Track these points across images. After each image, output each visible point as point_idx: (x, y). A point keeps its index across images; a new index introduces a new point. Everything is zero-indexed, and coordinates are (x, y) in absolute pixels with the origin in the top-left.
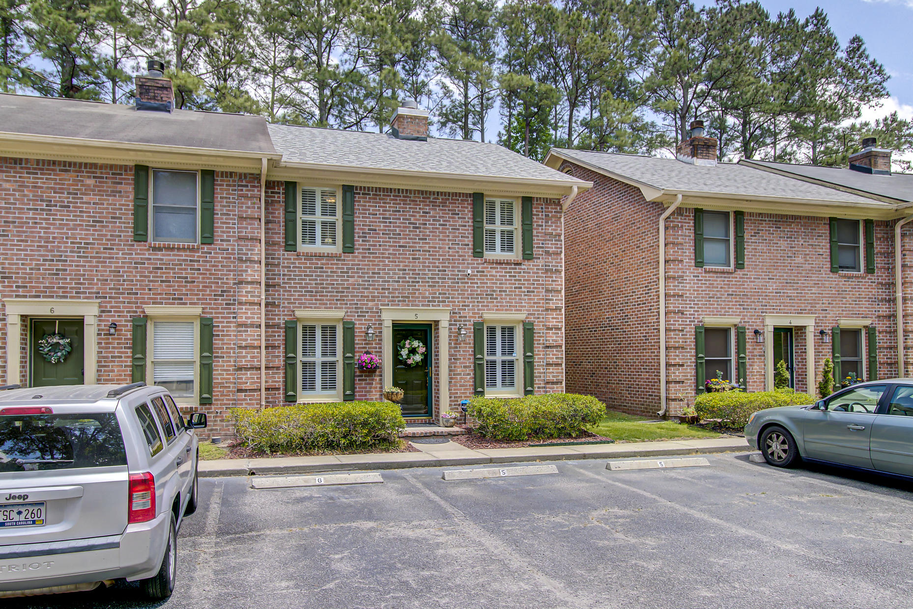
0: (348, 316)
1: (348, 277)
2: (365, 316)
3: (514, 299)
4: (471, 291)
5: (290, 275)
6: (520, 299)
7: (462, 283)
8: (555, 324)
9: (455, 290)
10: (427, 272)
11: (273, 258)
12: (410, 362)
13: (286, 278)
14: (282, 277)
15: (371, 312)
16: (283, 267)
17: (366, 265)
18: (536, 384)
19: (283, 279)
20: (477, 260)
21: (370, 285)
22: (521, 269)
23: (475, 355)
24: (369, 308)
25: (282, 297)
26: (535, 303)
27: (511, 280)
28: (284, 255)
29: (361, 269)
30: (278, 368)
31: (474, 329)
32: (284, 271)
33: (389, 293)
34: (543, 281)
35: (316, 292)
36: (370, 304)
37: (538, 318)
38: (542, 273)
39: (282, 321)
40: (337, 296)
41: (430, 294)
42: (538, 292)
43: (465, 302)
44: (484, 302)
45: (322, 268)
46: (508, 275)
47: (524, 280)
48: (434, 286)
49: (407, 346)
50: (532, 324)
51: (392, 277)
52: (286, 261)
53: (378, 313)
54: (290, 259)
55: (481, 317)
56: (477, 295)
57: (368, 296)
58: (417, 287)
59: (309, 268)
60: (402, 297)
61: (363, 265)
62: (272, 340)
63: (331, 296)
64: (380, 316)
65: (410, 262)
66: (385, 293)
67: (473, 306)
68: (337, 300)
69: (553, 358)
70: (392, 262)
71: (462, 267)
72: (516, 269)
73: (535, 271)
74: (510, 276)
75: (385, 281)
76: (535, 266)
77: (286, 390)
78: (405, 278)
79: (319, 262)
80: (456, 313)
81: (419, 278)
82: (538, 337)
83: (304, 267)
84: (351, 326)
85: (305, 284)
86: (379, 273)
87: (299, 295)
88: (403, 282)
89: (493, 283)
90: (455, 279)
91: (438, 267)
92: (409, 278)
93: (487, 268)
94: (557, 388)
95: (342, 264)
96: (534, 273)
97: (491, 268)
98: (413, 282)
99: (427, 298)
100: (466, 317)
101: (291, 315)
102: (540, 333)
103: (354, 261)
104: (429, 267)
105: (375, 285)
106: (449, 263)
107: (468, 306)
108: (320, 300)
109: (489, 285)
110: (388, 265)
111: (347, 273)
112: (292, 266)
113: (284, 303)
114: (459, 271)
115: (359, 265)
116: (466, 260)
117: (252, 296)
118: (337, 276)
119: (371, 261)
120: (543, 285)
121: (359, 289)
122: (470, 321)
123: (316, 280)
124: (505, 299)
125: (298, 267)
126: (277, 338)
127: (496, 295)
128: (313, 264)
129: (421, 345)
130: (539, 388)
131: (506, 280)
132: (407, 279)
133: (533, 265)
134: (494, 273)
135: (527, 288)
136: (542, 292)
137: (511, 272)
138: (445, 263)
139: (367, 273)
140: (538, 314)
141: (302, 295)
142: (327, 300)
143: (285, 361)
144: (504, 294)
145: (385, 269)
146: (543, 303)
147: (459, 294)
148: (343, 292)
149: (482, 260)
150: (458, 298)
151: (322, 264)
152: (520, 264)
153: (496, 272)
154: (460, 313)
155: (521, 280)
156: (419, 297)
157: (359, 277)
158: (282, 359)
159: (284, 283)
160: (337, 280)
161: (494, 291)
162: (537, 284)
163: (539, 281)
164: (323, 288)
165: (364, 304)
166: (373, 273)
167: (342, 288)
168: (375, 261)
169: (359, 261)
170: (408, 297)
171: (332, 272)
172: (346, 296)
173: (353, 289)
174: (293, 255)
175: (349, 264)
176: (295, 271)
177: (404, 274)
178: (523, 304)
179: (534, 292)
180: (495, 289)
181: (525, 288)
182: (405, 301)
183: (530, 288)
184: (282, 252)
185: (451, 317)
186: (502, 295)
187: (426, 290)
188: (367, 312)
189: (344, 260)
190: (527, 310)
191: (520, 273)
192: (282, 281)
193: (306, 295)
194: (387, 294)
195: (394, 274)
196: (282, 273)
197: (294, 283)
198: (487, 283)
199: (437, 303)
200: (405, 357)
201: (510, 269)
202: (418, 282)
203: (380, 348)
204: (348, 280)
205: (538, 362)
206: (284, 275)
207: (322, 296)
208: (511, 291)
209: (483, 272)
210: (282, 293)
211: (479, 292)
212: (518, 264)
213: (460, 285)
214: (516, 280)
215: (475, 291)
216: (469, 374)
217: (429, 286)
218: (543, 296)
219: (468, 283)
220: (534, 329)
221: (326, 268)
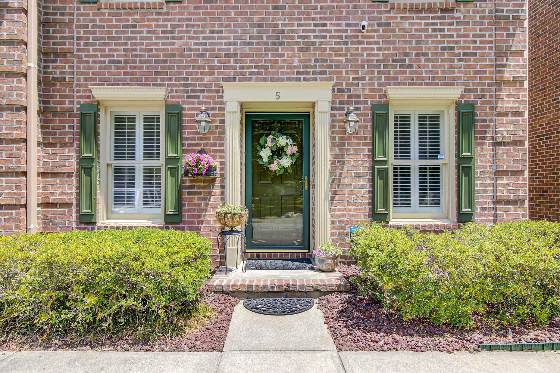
0: (173, 97)
1: (173, 38)
2: (198, 97)
3: (440, 66)
4: (368, 55)
5: (88, 39)
6: (451, 67)
7: (353, 43)
8: (512, 105)
9: (340, 55)
10: (296, 28)
11: (62, 14)
12: (274, 167)
13: (82, 42)
14: (76, 41)
15: (208, 91)
16: (77, 27)
17: (200, 20)
18: (478, 203)
19: (78, 44)
20: (378, 6)
21: (207, 50)
22: (453, 18)
23: (373, 156)
24: (206, 85)
25: (75, 70)
26: (476, 72)
27: (436, 36)
28: (79, 9)
29: (193, 26)
30: (70, 175)
31: (373, 115)
32: (79, 32)
33: (236, 62)
34: (490, 36)
35: (126, 62)
36: (207, 79)
37: (483, 96)
38: (489, 24)
39: (76, 106)
40: (157, 68)
41: (300, 61)
42: (482, 55)
43: (357, 73)
44: (389, 73)
45: (135, 26)
46: (430, 28)
47: (458, 36)
48: (308, 49)
49: (269, 143)
50: (472, 105)
51: (240, 38)
52: (82, 18)
53: (218, 91)
54: (88, 15)
55: (385, 96)
56: (378, 61)
57: (204, 67)
58: (280, 52)
59: (116, 26)
60: (256, 67)
61: (196, 20)
62: (60, 134)
63: (148, 68)
64: (222, 97)
65: (269, 14)
66: (229, 62)
67: (371, 79)
68: (157, 74)
69: (509, 161)
70: (241, 14)
71: (354, 19)
72: (444, 18)
73: (478, 20)
74: (434, 30)
75: (230, 44)
76: (478, 12)
77: (78, 206)
78: (262, 38)
79: (130, 18)
80: (343, 91)
81: (283, 37)
82: (482, 127)
83: (109, 26)
84: (176, 112)
85: (110, 50)
86: (221, 32)
87: (100, 68)
88: (258, 44)
89: (406, 42)
90: (341, 37)
91: (313, 19)
92: (268, 37)
93: (396, 18)
94: (515, 210)
95: (165, 20)
96: (475, 24)
97: (402, 18)
98: (274, 44)
99: (295, 67)
100: (359, 96)
101: (89, 97)
102: (485, 121)
103: (183, 14)
104: (300, 19)
105: (213, 50)
106: (331, 13)
107: (363, 79)
108: (132, 74)
109: (397, 45)
110: (234, 19)
111: (172, 32)
112: (90, 24)
113: (78, 80)
114: (348, 25)
115: (190, 20)
116: (360, 7)
117: (9, 62)
118: (157, 38)
119: (208, 14)
120: (491, 42)
121: (190, 56)
122: (366, 102)
123: (126, 44)
124: (424, 66)
125: (100, 26)
126: (67, 130)
127: (410, 60)
128: (120, 20)
129: (290, 141)
130: (483, 209)
131: (427, 36)
132: (265, 40)
133: (474, 12)
134: (407, 26)
135: (464, 48)
136: (488, 54)
137: (435, 24)
138: (325, 13)
139: (202, 32)
140: (482, 90)
141: (105, 68)
142: (142, 74)
143: (78, 164)
144: (423, 58)
145: (229, 26)
146: (491, 73)
147: (347, 61)
148: (165, 62)
149: (386, 6)
150: (347, 67)
151: (135, 20)
152: (452, 11)
153: (410, 24)
154: (349, 90)
155: (452, 36)
156: (282, 67)
157: (190, 38)
158: (74, 161)
159: (79, 50)
160: (156, 44)
161: (406, 55)
162: (481, 42)
163: (484, 36)
164: (136, 56)
165: (198, 79)
166: (212, 32)
167: (165, 56)
168: (214, 14)
169: (190, 14)
170: (266, 67)
171: (148, 32)
172: (169, 68)
173: (181, 56)
174: (91, 9)
175: (174, 20)
176: (95, 32)
177: (259, 32)
178: (457, 75)
179: (475, 54)
180: (408, 51)
181: (459, 48)
182: (259, 73)
183: (469, 48)
184: (76, 5)
185: (334, 97)
186: (420, 61)
187: (294, 56)
188: (202, 91)
189: (167, 14)
190: (463, 84)
191: (451, 24)
192: (76, 47)
193: (110, 68)
194: (232, 64)
195: (244, 32)
196: (76, 35)
197: (94, 50)
198: (394, 43)
199: (311, 76)
200: (265, 160)
201: (434, 18)
202: (282, 44)
203: (222, 145)
204: (173, 44)
205: (482, 167)
206: (79, 38)
207: (135, 68)
208: (436, 54)
209: (388, 25)
210: (75, 65)
211: (381, 57)
212: (446, 10)
213: (349, 46)
214: (444, 36)
215: (373, 55)
216: (363, 186)
217: (300, 49)
218: (491, 60)
219: (361, 43)
220: (474, 114)
221: (141, 26)
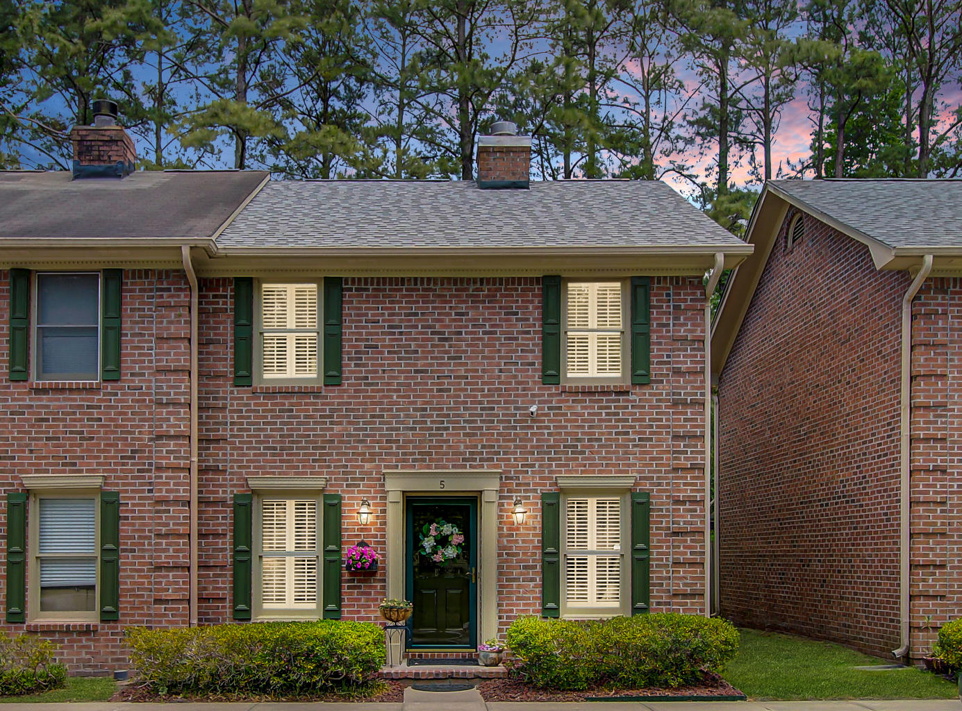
0: (331, 485)
1: (331, 423)
2: (359, 486)
3: (614, 452)
4: (538, 440)
5: (242, 424)
6: (626, 453)
7: (522, 428)
8: (689, 493)
9: (509, 441)
10: (462, 411)
11: (215, 399)
12: (437, 558)
13: (236, 428)
14: (229, 427)
15: (369, 479)
16: (231, 411)
17: (361, 404)
18: (655, 597)
19: (232, 430)
20: (549, 389)
21: (368, 436)
22: (628, 401)
23: (543, 548)
24: (366, 473)
25: (229, 458)
26: (652, 459)
27: (610, 421)
28: (232, 392)
29: (352, 410)
30: (223, 567)
31: (543, 504)
32: (232, 417)
33: (398, 448)
34: (667, 420)
35: (282, 449)
36: (367, 466)
37: (659, 484)
38: (667, 407)
39: (230, 496)
40: (315, 454)
41: (466, 447)
42: (659, 440)
43: (527, 459)
44: (560, 459)
45: (292, 411)
46: (604, 411)
47: (633, 420)
48: (475, 435)
49: (433, 533)
50: (647, 495)
51: (402, 423)
52: (235, 402)
53: (379, 479)
54: (242, 398)
55: (556, 484)
56: (548, 447)
57: (364, 454)
58: (445, 437)
59: (272, 411)
60: (420, 453)
61: (356, 404)
62: (214, 525)
63: (305, 454)
64: (383, 485)
65: (433, 397)
66: (392, 448)
67: (540, 466)
68: (314, 461)
69: (686, 553)
70: (403, 397)
71: (523, 402)
72: (618, 401)
73: (654, 403)
74: (607, 414)
75: (392, 429)
76: (655, 394)
77: (235, 602)
78: (425, 422)
79: (286, 402)
80: (511, 478)
81: (448, 422)
82: (658, 516)
83: (264, 411)
84: (336, 502)
85: (265, 436)
86: (382, 416)
87: (255, 455)
88: (421, 429)
89: (578, 427)
90: (509, 421)
91: (481, 403)
92: (432, 422)
93: (568, 401)
94: (692, 604)
95: (323, 404)
96: (651, 407)
97: (574, 401)
98: (438, 429)
99: (461, 454)
100: (528, 484)
101: (242, 486)
102: (661, 510)
103: (342, 397)
104: (466, 403)
105: (375, 435)
106: (499, 396)
107: (533, 466)
108: (288, 461)
109: (569, 430)
110: (398, 403)
111: (331, 417)
112: (244, 409)
113: (232, 467)
114: (516, 408)
115: (350, 404)
116: (529, 389)
117: (176, 458)
118: (315, 423)
119: (369, 397)
120: (668, 427)
121: (349, 442)
122: (535, 491)
123: (282, 429)
124: (598, 453)
125: (255, 411)
126: (220, 521)
127: (583, 446)
128: (276, 404)
129: (456, 530)
130: (658, 603)
131: (600, 420)
132: (429, 424)
133: (650, 394)
134: (579, 410)
135: (639, 433)
136: (665, 440)
137: (610, 408)
138: (493, 396)
139: (363, 417)
140: (658, 478)
141: (260, 455)
142: (299, 461)
143: (233, 557)
144: (596, 444)
145: (391, 410)
146: (668, 459)
147: (516, 447)
148: (324, 448)
149: (557, 389)
150: (516, 453)
151: (291, 404)
152: (627, 393)
153: (583, 408)
154: (518, 478)
155: (627, 420)
156: (447, 454)
157: (349, 423)
158: (229, 553)
159: (232, 436)
160: (315, 430)
161: (578, 440)
162: (658, 427)
163: (661, 420)
164: (293, 442)
165: (357, 467)
166: (373, 417)
167: (323, 442)
168: (375, 397)
169: (349, 397)
170: (430, 454)
171: (306, 417)
172: (327, 454)
173: (340, 442)
174: (245, 392)
175: (333, 404)
176: (249, 417)
177: (422, 416)
178: (631, 461)
179: (651, 440)
180: (580, 436)
181: (634, 433)
182: (424, 460)
183: (645, 433)
184: (229, 389)
185: (502, 485)
186: (593, 446)
187: (459, 441)
188: (363, 479)
189: (326, 397)
190: (638, 472)
191: (627, 407)
192: (229, 433)
193: (266, 455)
194: (394, 450)
195: (407, 416)
196: (229, 420)
197: (248, 436)
198: (566, 427)
199: (478, 462)
200: (428, 550)
201: (608, 401)
202: (447, 429)
203: (383, 536)
204: (332, 429)
205: (657, 560)
206: (232, 424)
207: (291, 455)
208: (610, 440)
209: (560, 408)
210: (229, 451)
211: (552, 443)
212: (621, 392)
213: (518, 431)
214: (618, 421)
215: (544, 440)
216: (532, 580)
217: (465, 435)
218: (668, 446)
219: (532, 428)
220: (649, 503)
221: (298, 411)
